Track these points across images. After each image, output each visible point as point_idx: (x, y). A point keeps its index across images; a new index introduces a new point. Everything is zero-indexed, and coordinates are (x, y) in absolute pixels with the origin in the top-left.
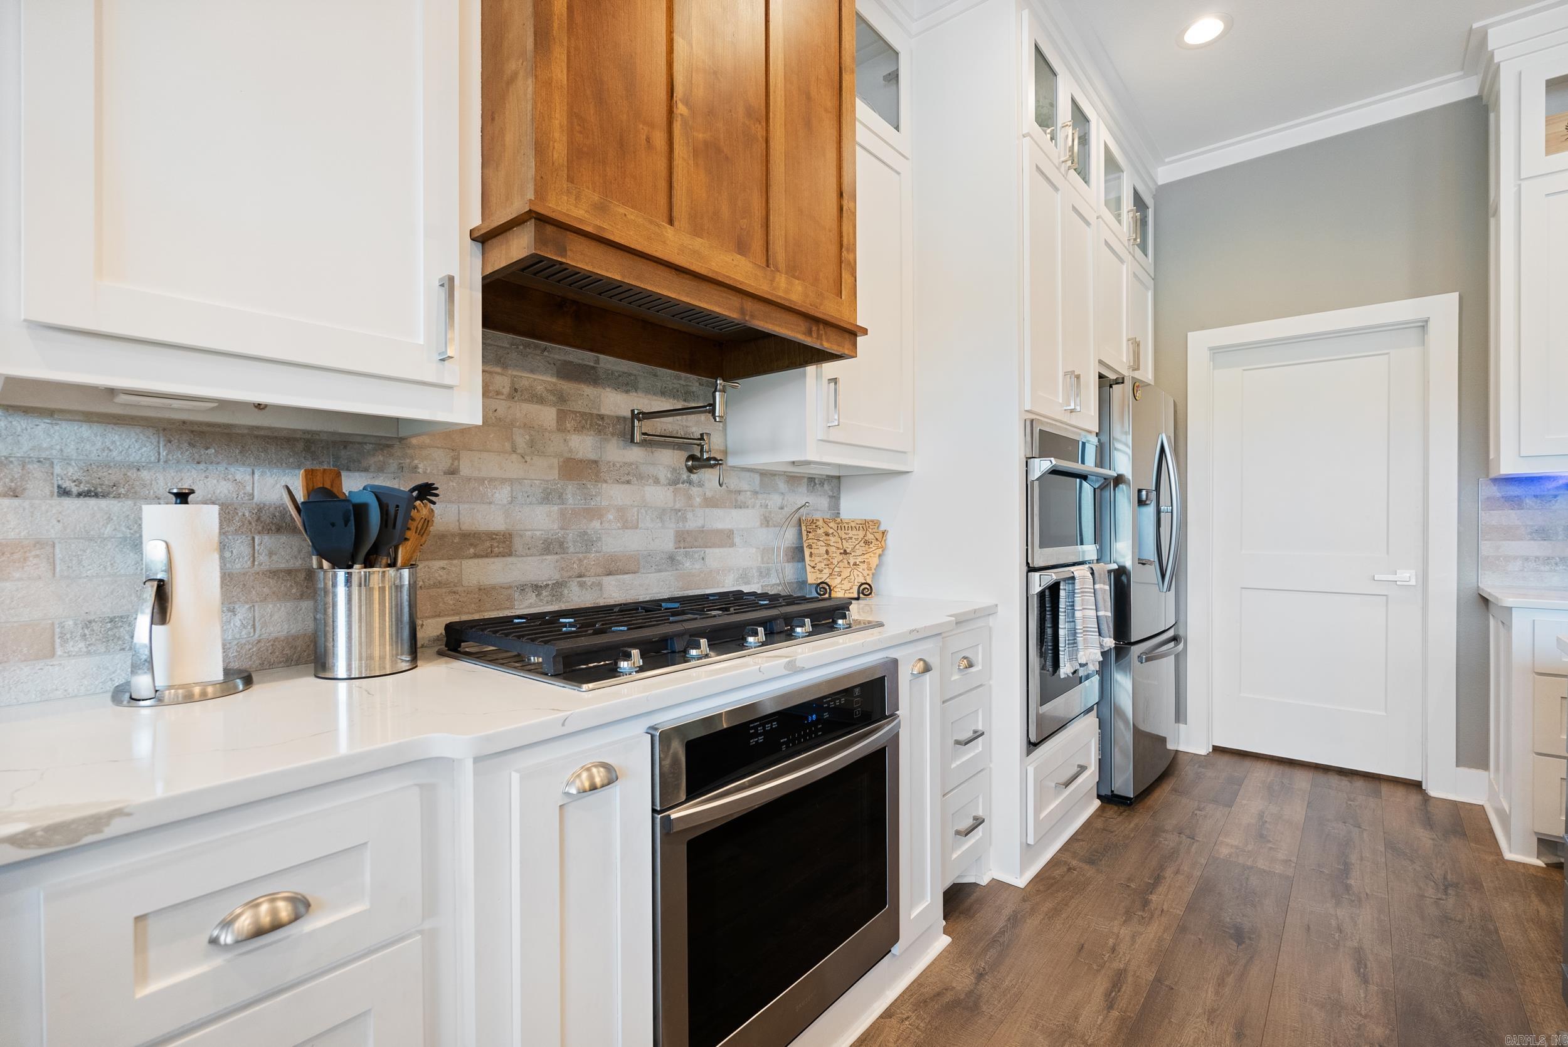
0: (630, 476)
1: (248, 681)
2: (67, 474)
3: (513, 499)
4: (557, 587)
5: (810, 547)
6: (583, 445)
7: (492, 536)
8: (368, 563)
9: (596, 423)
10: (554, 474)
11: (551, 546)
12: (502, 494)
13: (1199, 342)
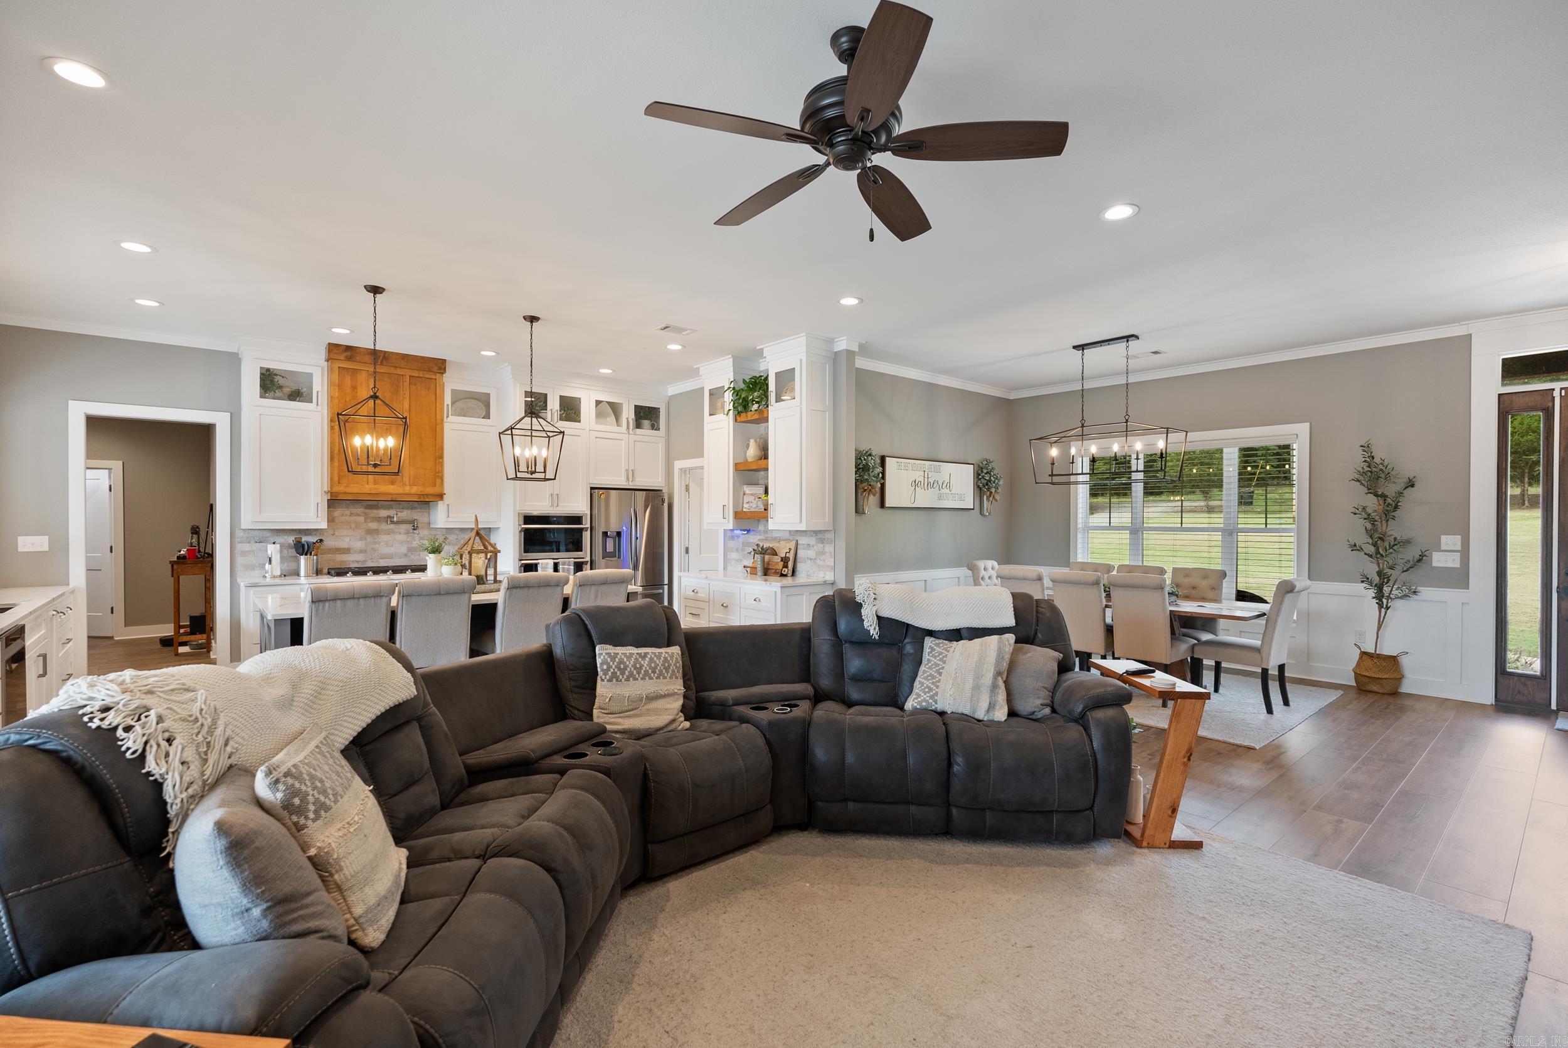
0: (388, 533)
1: (285, 576)
2: (257, 539)
3: (350, 540)
4: (365, 561)
6: (373, 525)
7: (344, 549)
8: (306, 555)
9: (378, 519)
10: (363, 533)
11: (361, 551)
12: (347, 539)
13: (678, 465)
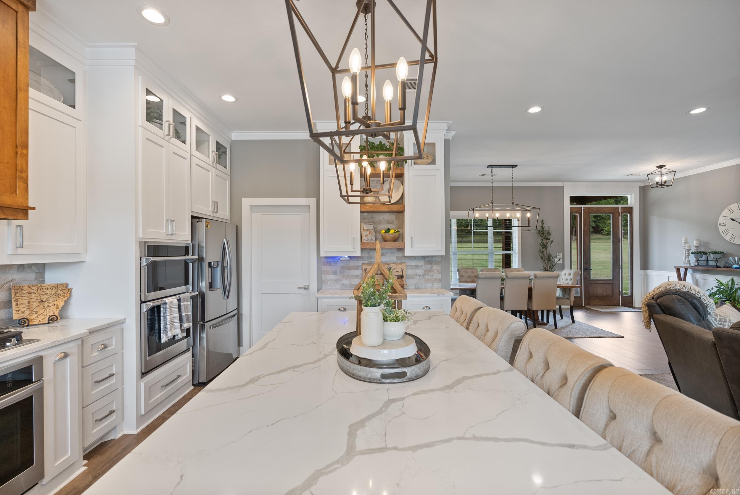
5: (17, 300)
13: (246, 202)
